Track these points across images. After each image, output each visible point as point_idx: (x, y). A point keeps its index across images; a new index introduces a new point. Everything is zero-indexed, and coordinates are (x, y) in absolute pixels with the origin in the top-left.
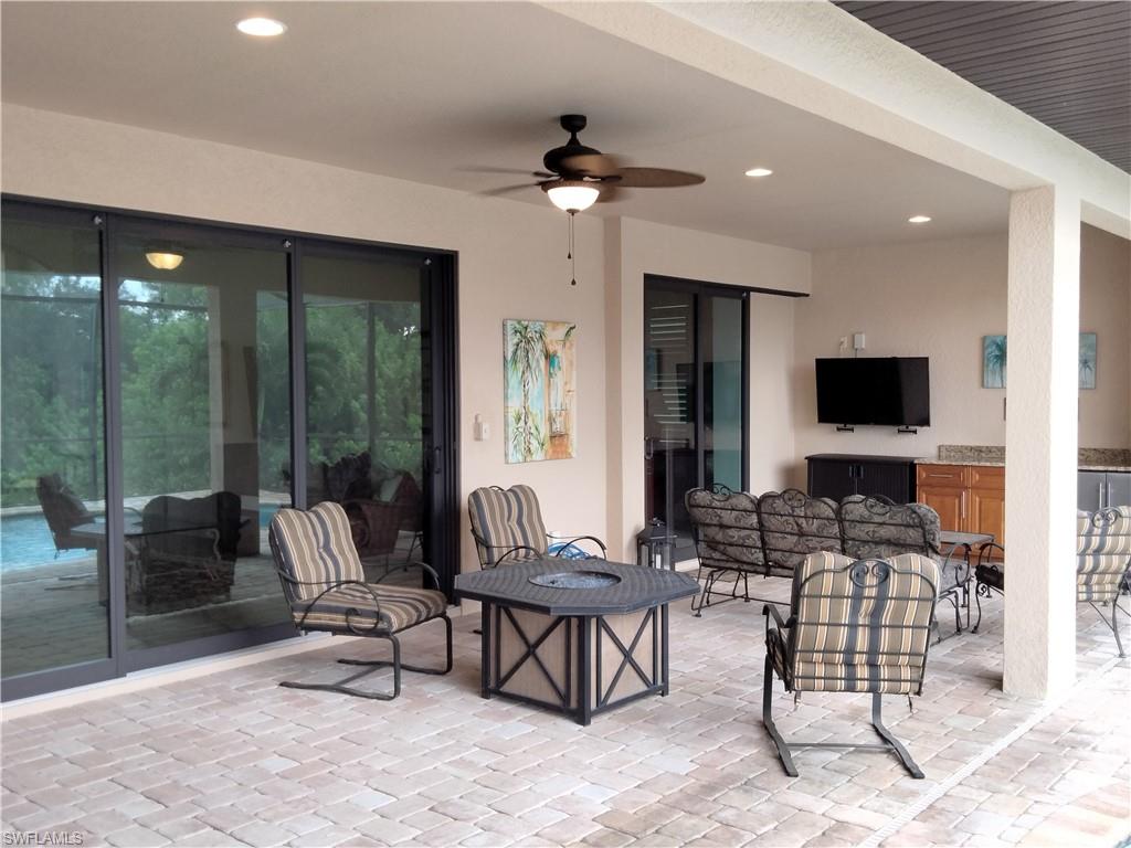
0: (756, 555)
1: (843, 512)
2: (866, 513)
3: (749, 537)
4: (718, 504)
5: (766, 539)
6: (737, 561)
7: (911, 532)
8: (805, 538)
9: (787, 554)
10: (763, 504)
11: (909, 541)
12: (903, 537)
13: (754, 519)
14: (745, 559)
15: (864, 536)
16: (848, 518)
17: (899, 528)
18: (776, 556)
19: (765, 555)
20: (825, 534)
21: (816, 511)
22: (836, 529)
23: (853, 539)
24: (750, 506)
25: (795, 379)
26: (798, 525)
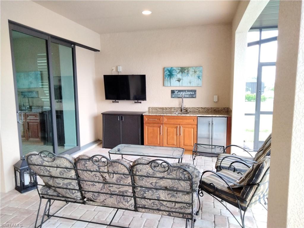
0: (75, 195)
1: (135, 170)
2: (151, 171)
3: (70, 184)
4: (47, 164)
5: (82, 185)
6: (63, 197)
7: (182, 183)
8: (108, 185)
9: (96, 194)
10: (78, 164)
11: (180, 188)
12: (176, 186)
13: (73, 173)
14: (68, 196)
15: (149, 185)
16: (137, 174)
17: (173, 181)
18: (88, 195)
19: (82, 193)
20: (122, 183)
21: (116, 169)
22: (129, 180)
23: (141, 187)
24: (69, 165)
25: (96, 82)
26: (103, 177)
